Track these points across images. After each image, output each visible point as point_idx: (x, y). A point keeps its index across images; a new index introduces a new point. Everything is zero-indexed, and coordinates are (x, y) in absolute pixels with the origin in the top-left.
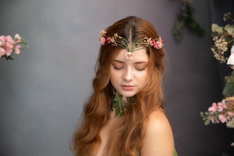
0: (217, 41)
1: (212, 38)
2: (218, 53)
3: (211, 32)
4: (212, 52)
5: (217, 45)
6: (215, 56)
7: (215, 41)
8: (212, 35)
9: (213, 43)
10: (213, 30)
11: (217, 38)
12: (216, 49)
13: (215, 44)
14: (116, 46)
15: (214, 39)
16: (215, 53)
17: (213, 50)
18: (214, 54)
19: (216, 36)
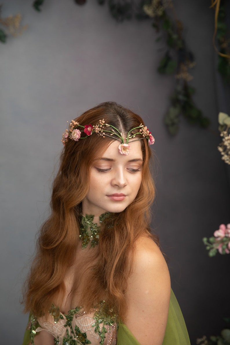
0: (227, 138)
1: (220, 133)
2: (227, 154)
3: (218, 124)
4: (220, 153)
5: (226, 143)
6: (223, 158)
7: (223, 137)
8: (220, 129)
9: (220, 140)
10: (221, 122)
11: (225, 133)
12: (225, 148)
13: (223, 142)
14: (104, 137)
15: (222, 135)
16: (223, 153)
17: (220, 149)
18: (223, 156)
19: (225, 130)
